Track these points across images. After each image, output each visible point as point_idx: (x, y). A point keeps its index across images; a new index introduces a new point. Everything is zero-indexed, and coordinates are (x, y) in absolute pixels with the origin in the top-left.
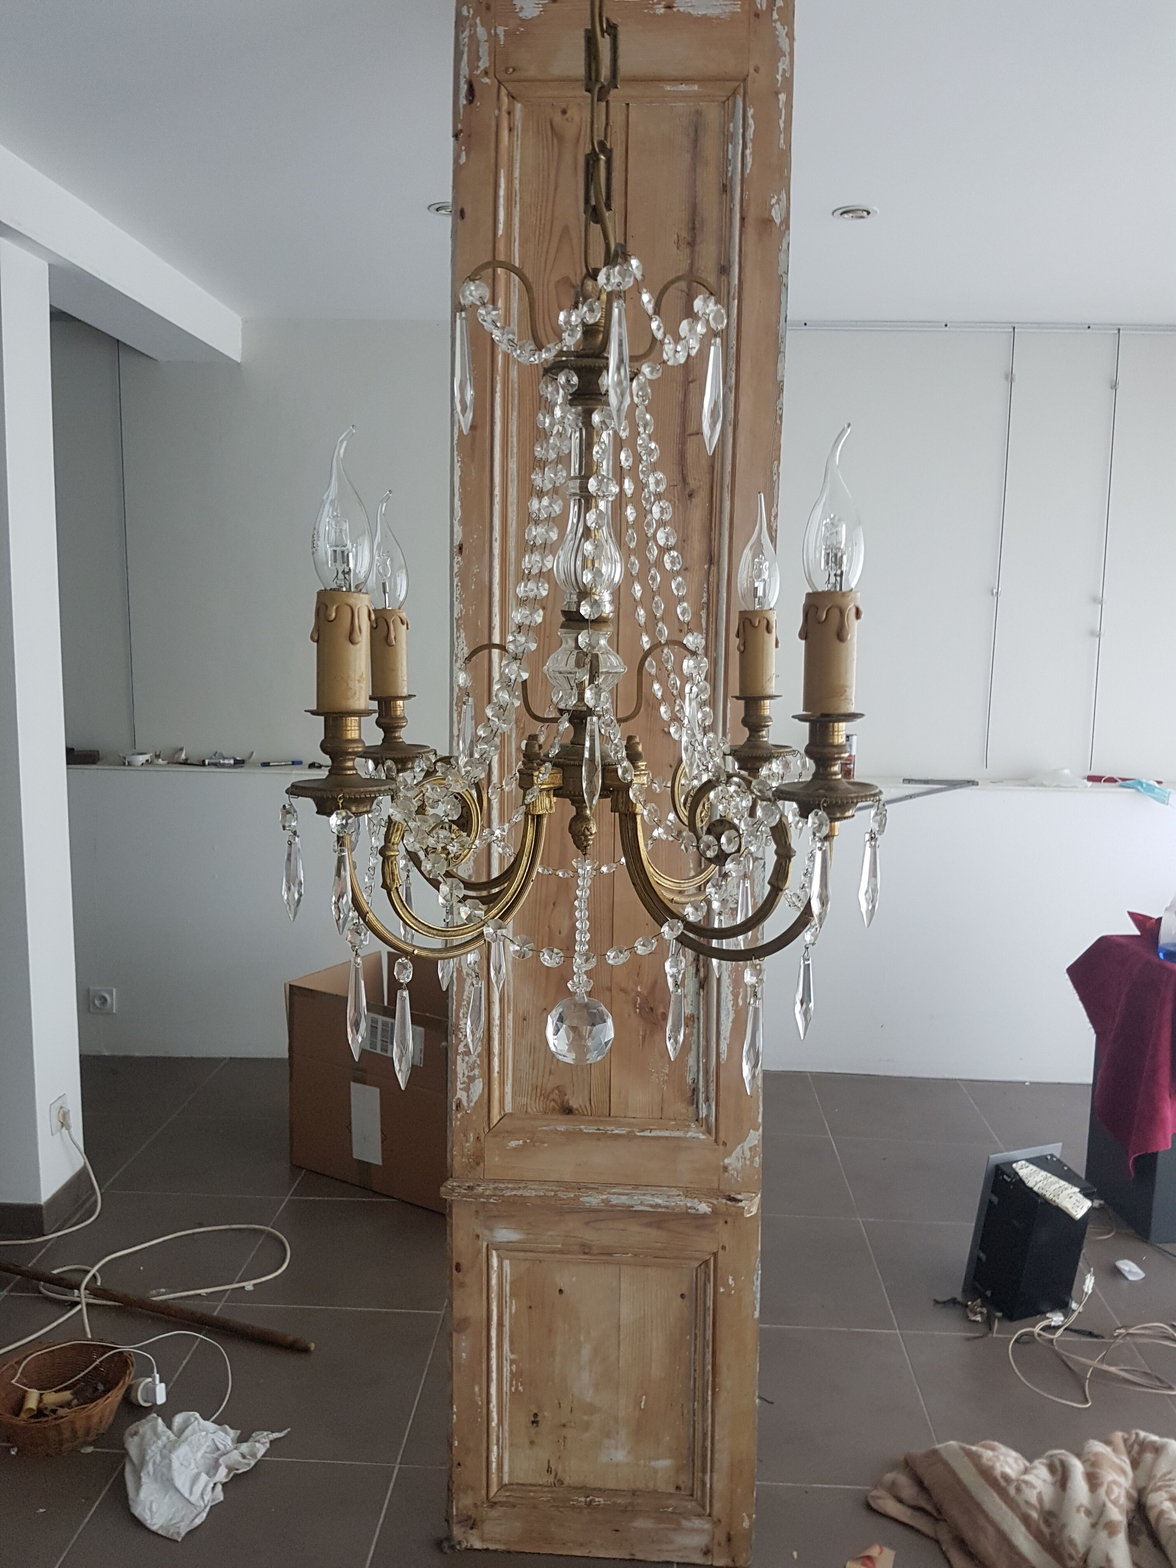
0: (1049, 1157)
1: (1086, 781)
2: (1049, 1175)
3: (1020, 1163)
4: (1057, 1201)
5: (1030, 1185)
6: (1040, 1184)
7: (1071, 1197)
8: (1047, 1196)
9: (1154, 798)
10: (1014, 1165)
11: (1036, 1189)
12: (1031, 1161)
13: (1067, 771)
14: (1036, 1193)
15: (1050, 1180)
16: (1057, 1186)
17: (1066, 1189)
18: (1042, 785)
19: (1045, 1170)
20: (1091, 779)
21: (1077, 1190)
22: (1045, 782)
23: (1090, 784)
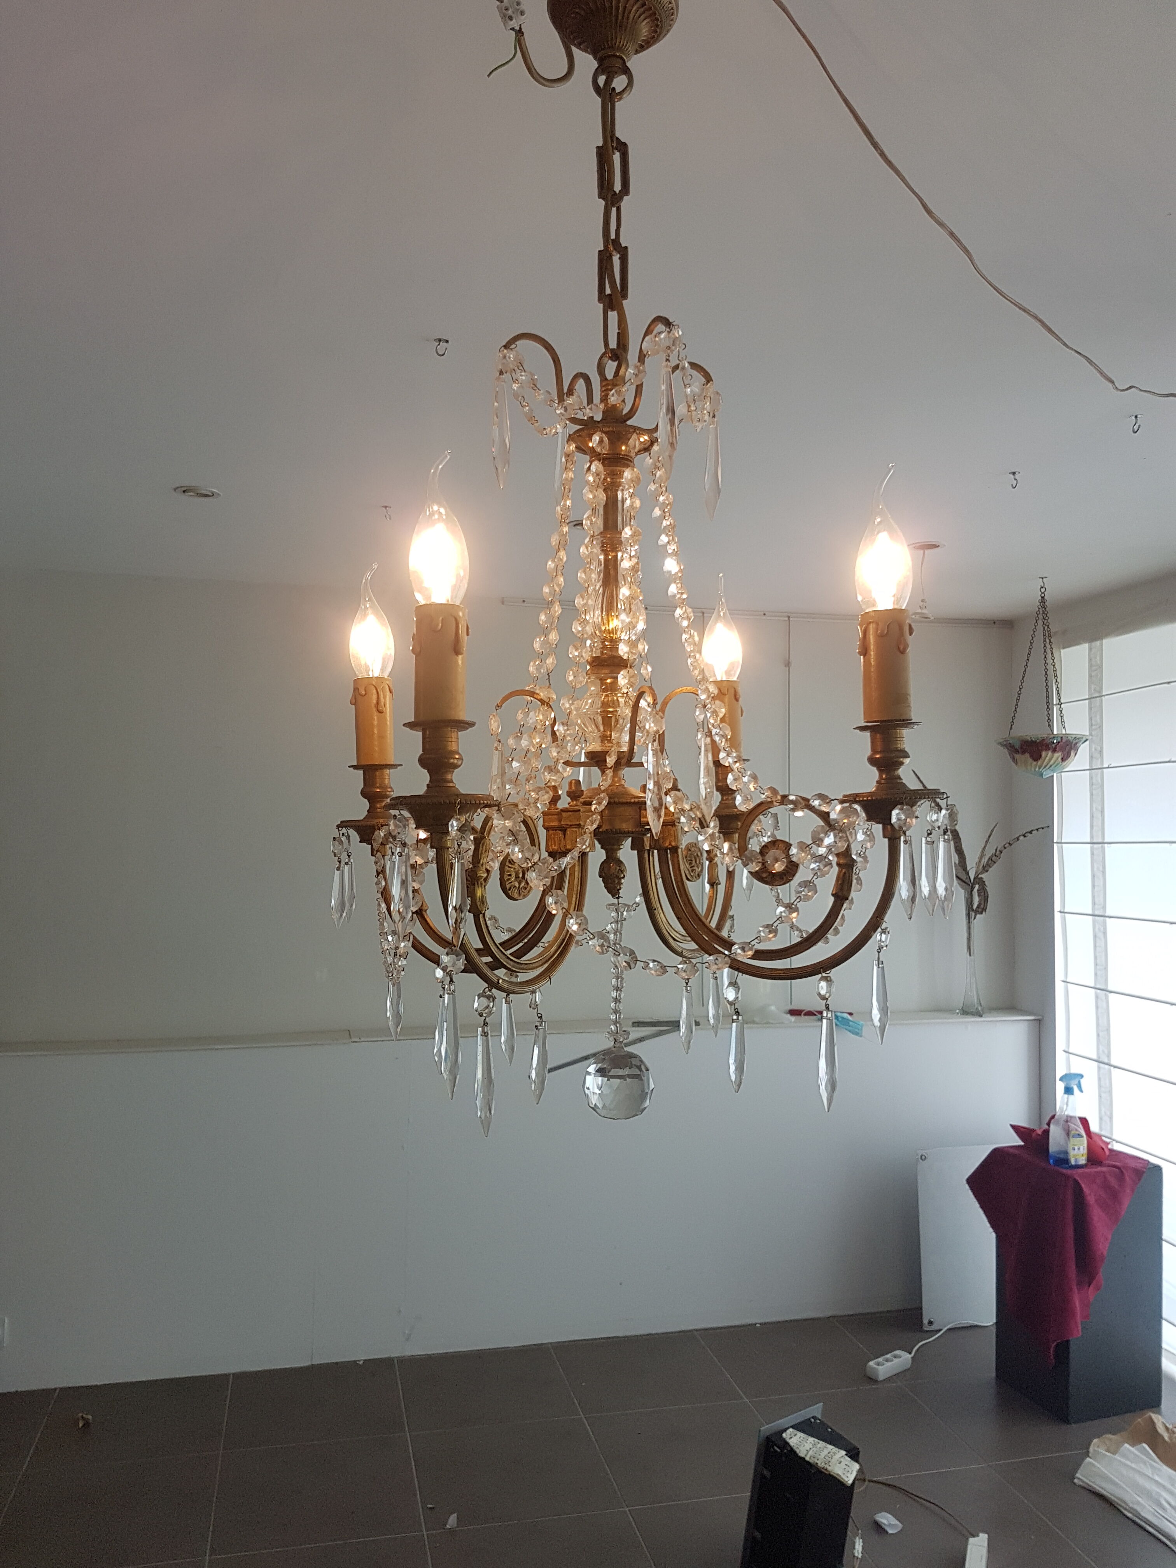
0: (813, 1420)
1: (789, 1016)
2: (817, 1440)
3: (788, 1431)
4: (829, 1468)
5: (802, 1455)
6: (811, 1453)
7: (840, 1463)
8: (819, 1465)
9: (850, 1031)
10: (784, 1435)
11: (807, 1459)
12: (798, 1427)
13: (773, 1008)
14: (808, 1463)
15: (819, 1446)
16: (826, 1452)
17: (834, 1453)
18: (754, 1022)
19: (812, 1436)
20: (794, 1013)
21: (844, 1453)
22: (756, 1019)
23: (793, 1018)
